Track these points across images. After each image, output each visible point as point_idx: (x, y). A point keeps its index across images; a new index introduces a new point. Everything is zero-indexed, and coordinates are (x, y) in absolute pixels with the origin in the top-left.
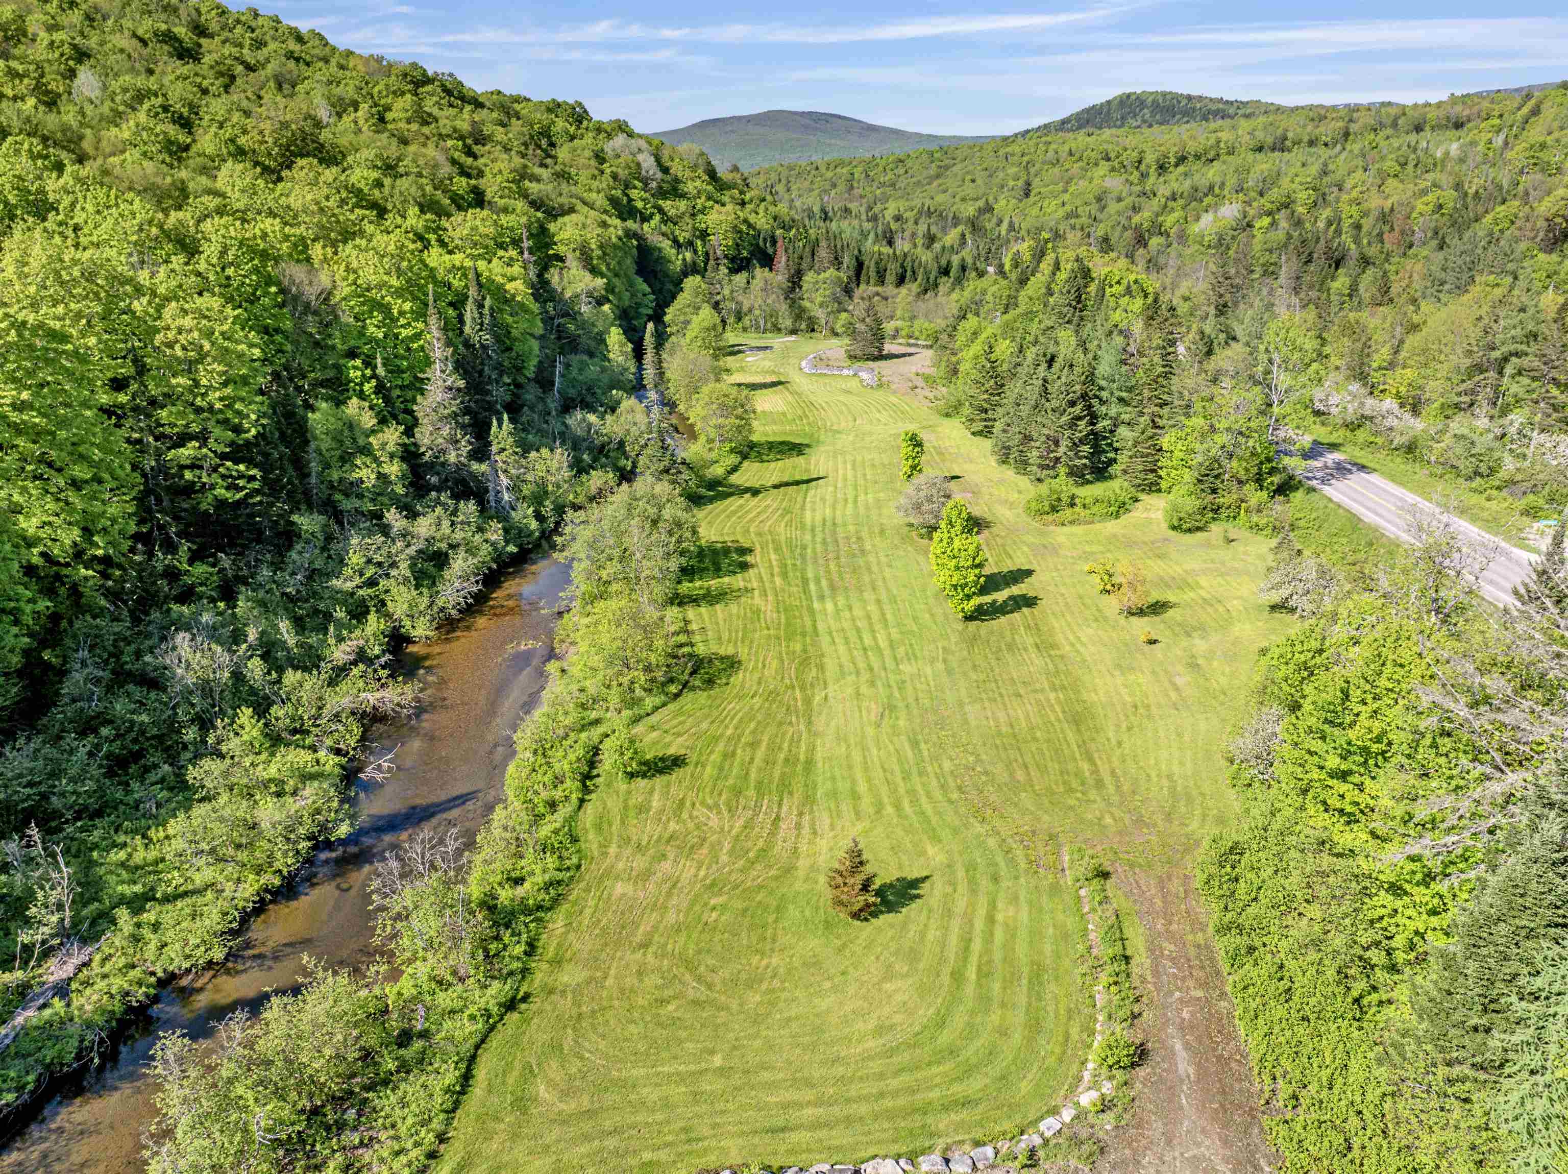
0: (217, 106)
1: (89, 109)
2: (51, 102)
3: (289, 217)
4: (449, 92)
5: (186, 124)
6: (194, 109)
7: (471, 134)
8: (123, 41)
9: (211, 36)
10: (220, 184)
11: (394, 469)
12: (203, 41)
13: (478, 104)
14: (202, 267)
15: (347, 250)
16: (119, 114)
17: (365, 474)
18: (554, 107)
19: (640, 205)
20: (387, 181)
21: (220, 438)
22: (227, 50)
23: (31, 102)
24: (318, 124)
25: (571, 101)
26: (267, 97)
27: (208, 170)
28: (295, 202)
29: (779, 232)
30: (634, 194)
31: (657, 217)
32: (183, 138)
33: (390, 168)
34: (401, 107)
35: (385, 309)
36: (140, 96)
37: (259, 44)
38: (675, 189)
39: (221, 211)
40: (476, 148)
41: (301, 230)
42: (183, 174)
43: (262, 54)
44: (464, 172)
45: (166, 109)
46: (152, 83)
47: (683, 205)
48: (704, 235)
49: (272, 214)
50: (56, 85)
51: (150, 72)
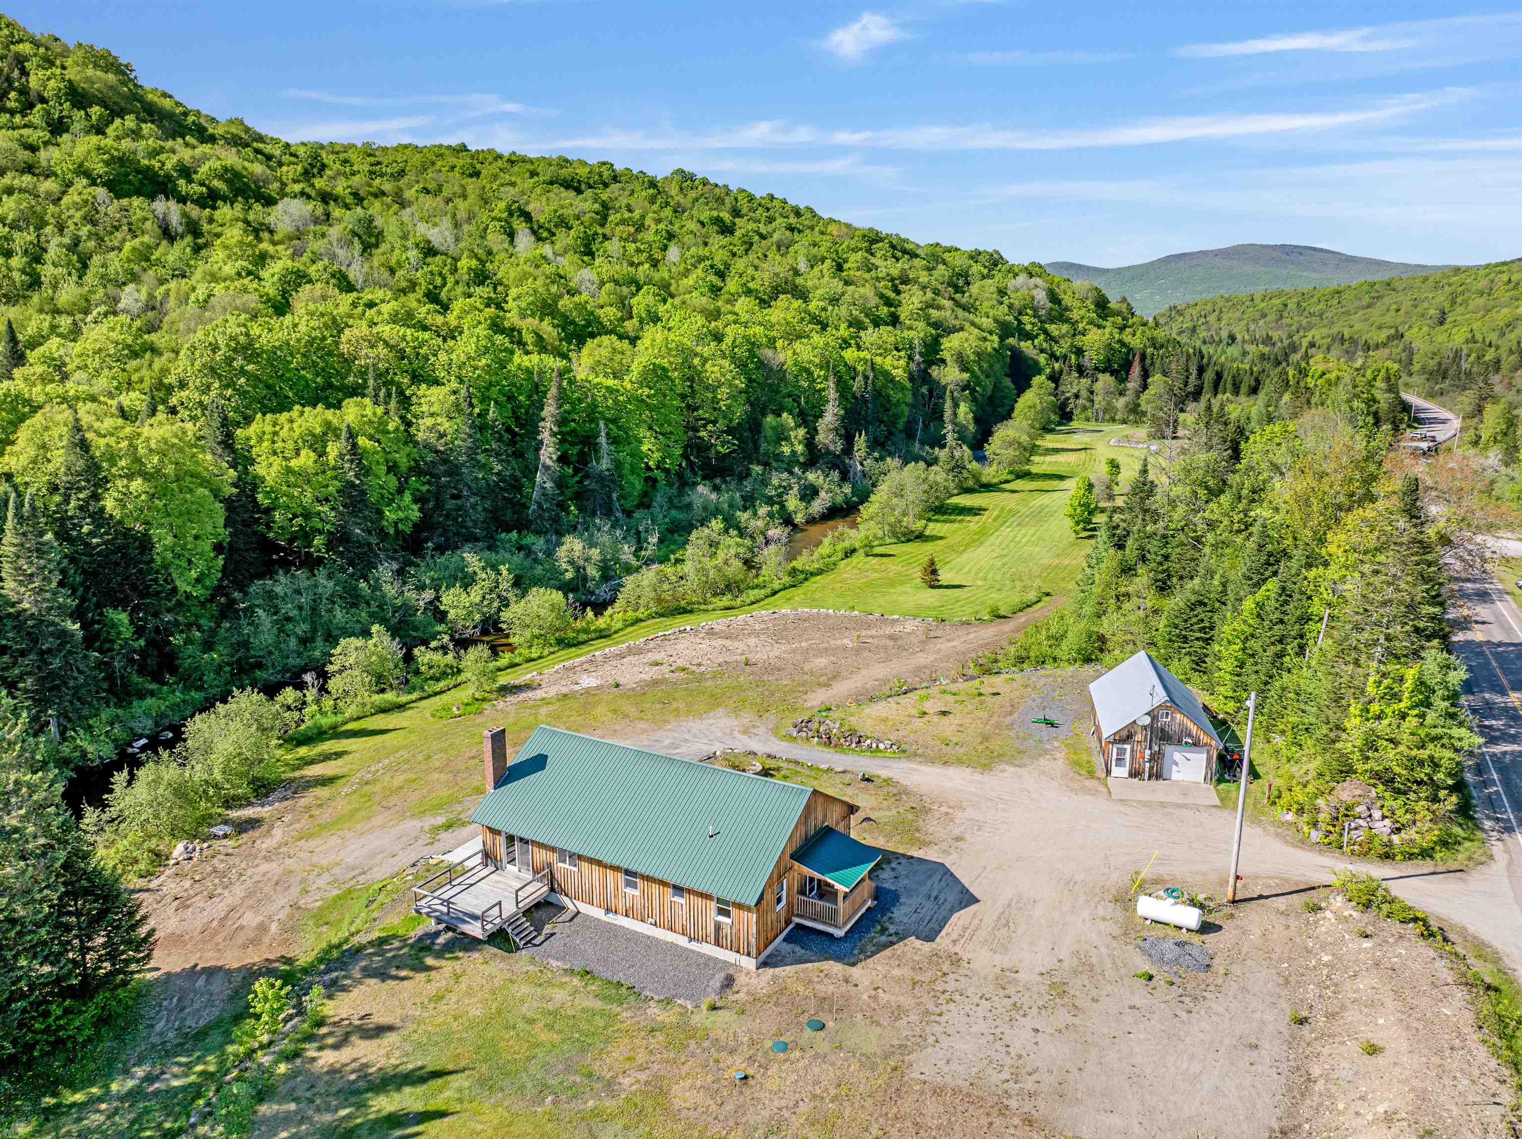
0: (740, 264)
1: (673, 269)
2: (655, 264)
3: (768, 326)
4: (893, 247)
5: (721, 275)
6: (727, 266)
7: (900, 278)
8: (692, 225)
9: (741, 217)
10: (736, 309)
11: (800, 448)
12: (737, 220)
13: (914, 255)
14: (724, 347)
15: (797, 345)
16: (688, 270)
17: (786, 450)
18: (975, 256)
19: (1028, 327)
20: (830, 308)
21: (721, 425)
22: (752, 226)
23: (647, 266)
24: (797, 273)
25: (990, 250)
26: (770, 255)
27: (731, 302)
28: (774, 319)
29: (1150, 350)
30: (1025, 319)
31: (1042, 337)
32: (720, 284)
33: (834, 301)
34: (854, 259)
35: (810, 373)
36: (701, 259)
37: (771, 220)
38: (1061, 315)
39: (735, 322)
40: (901, 287)
41: (774, 333)
42: (720, 303)
43: (770, 228)
44: (888, 303)
45: (712, 267)
46: (705, 252)
47: (1065, 328)
48: (1079, 352)
49: (760, 324)
50: (658, 255)
51: (706, 244)
